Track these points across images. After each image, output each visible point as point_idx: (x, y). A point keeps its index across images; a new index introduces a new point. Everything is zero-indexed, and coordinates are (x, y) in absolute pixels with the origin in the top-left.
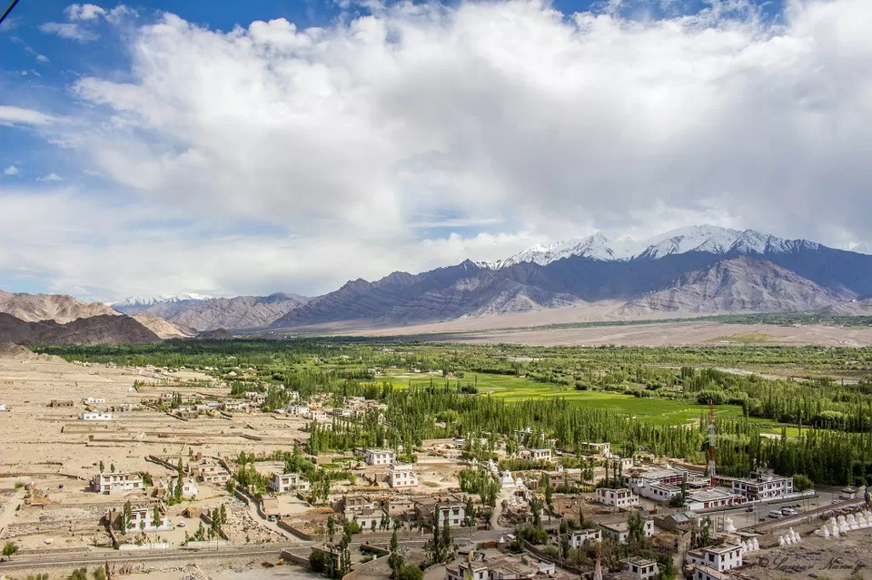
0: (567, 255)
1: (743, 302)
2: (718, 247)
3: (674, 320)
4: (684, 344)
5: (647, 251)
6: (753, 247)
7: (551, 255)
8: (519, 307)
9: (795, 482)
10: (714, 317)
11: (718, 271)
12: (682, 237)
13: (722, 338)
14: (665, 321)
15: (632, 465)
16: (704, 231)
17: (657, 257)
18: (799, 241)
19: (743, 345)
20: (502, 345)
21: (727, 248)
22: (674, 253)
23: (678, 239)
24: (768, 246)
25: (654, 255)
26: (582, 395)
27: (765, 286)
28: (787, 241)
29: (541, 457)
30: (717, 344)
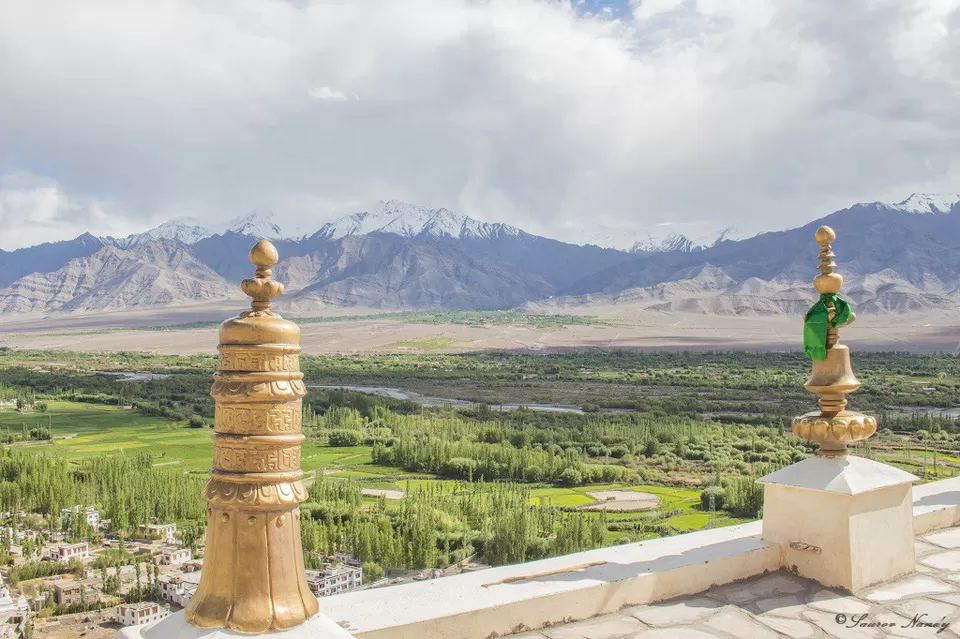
0: (222, 233)
1: (432, 296)
2: (407, 228)
3: (350, 318)
4: (355, 351)
5: (321, 230)
6: (447, 230)
7: (202, 232)
8: (155, 298)
9: (365, 571)
10: (398, 315)
11: (404, 258)
12: (365, 214)
13: (400, 343)
14: (339, 319)
15: (189, 558)
16: (391, 207)
17: (334, 237)
18: (498, 224)
19: (422, 352)
20: (123, 354)
21: (417, 230)
22: (355, 233)
23: (361, 216)
24: (464, 230)
25: (331, 235)
26: (193, 436)
27: (458, 277)
28: (485, 225)
29: (73, 554)
30: (394, 351)
